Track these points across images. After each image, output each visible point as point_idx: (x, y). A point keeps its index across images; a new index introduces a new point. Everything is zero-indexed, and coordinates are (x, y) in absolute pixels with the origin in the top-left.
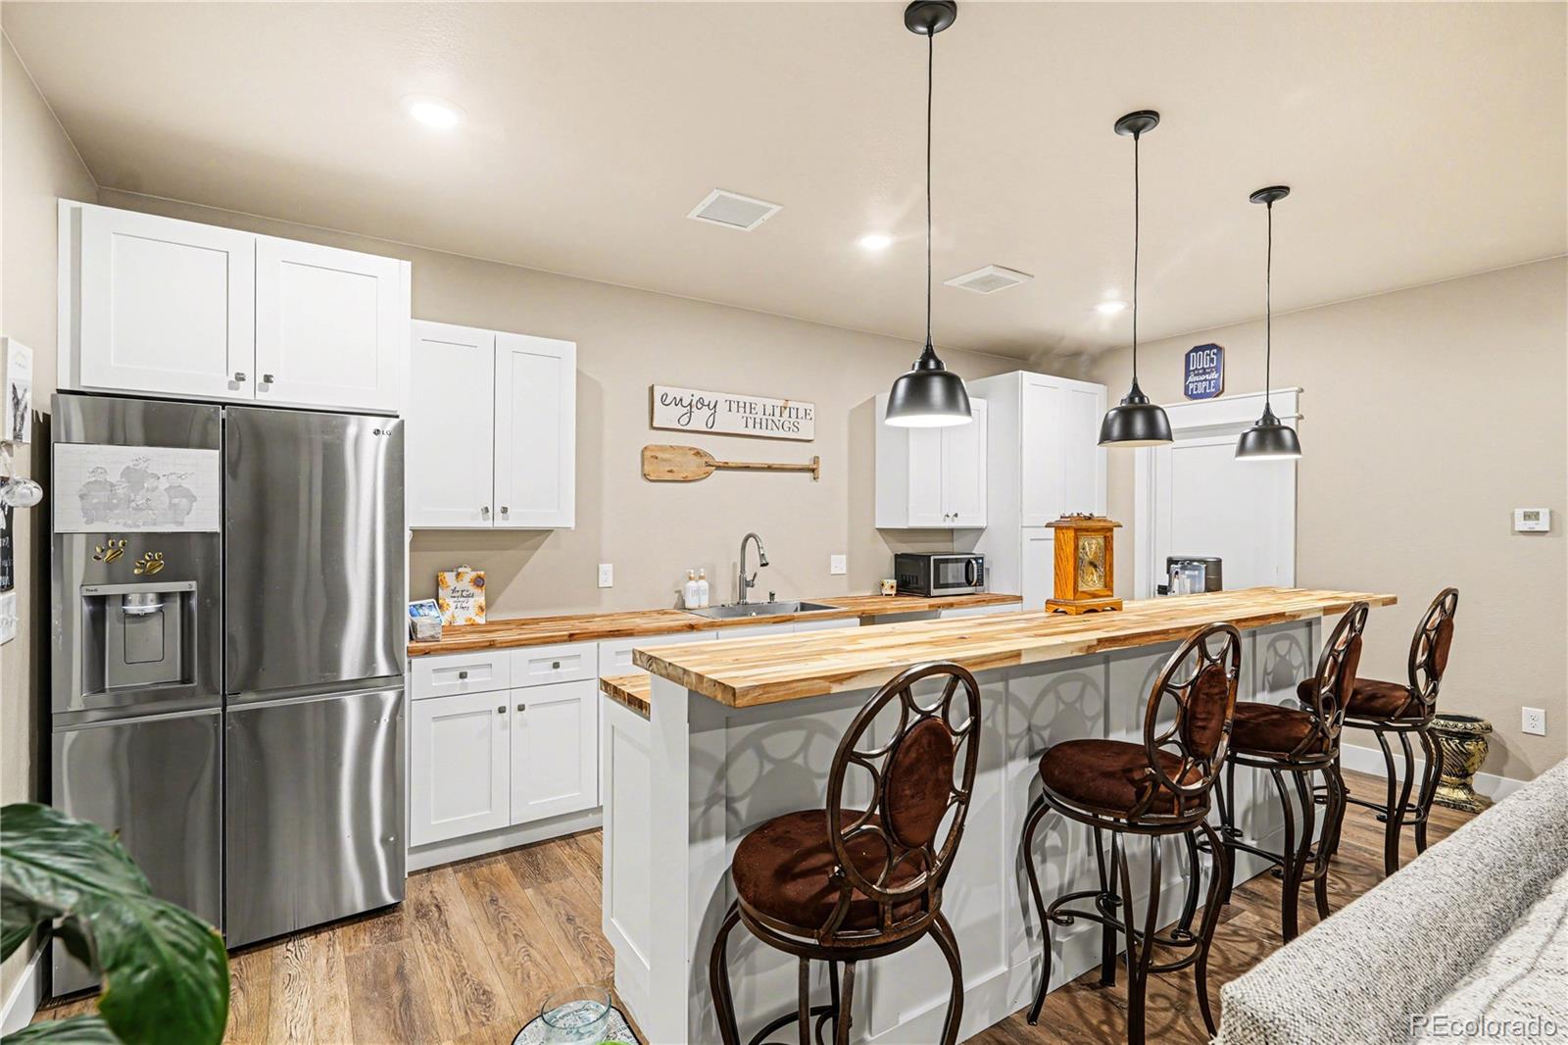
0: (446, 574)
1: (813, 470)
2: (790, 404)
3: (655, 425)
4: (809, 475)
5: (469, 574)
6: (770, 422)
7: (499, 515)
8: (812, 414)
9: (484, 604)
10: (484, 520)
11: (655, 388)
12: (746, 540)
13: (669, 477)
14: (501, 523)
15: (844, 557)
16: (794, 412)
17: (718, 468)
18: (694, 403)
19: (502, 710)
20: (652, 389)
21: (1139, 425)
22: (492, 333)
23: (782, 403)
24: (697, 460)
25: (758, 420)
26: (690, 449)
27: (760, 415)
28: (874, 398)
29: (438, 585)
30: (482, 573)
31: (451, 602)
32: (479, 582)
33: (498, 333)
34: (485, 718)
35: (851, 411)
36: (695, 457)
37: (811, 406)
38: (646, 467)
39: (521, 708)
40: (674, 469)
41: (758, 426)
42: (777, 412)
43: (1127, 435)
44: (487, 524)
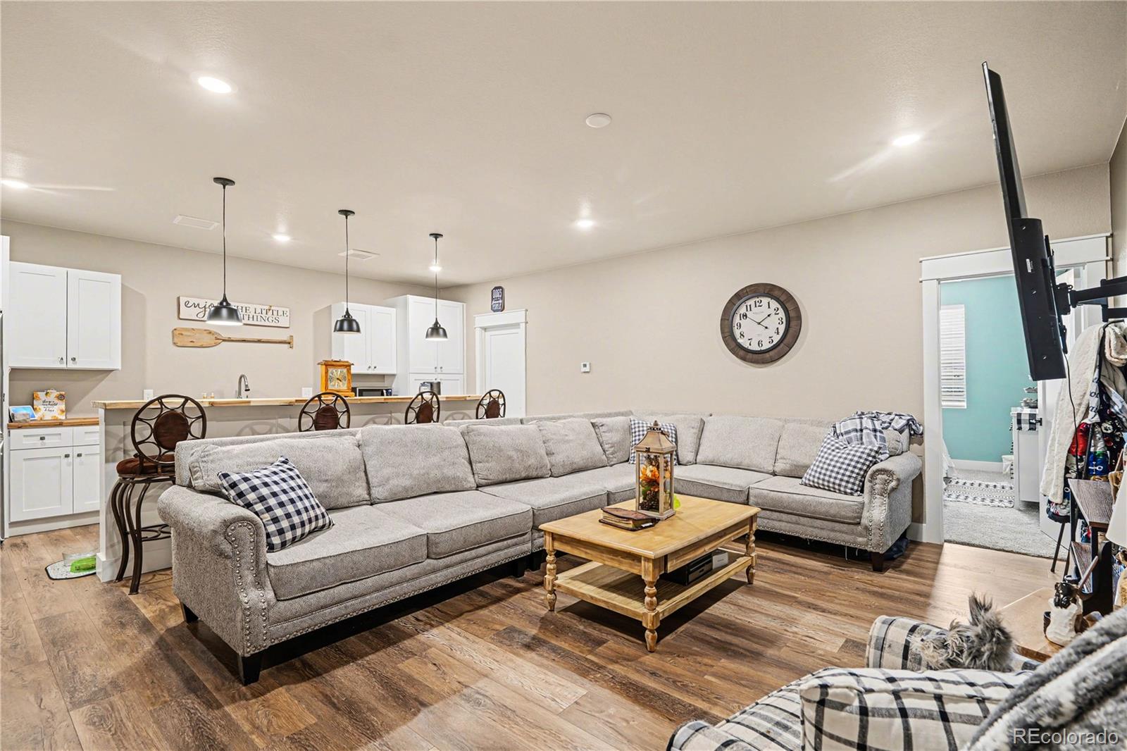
0: (39, 393)
1: (289, 343)
2: (272, 308)
3: (181, 317)
4: (287, 346)
5: (54, 394)
6: (259, 317)
7: (70, 362)
8: (288, 314)
9: (64, 409)
10: (61, 363)
11: (181, 298)
12: (241, 378)
13: (192, 344)
14: (71, 365)
15: (311, 389)
16: (275, 313)
17: (224, 340)
18: (207, 306)
19: (67, 456)
20: (179, 298)
21: (346, 325)
22: (65, 269)
23: (267, 307)
24: (210, 336)
25: (251, 316)
26: (205, 330)
27: (253, 313)
28: (330, 306)
29: (33, 399)
30: (63, 393)
31: (42, 407)
32: (61, 397)
33: (69, 270)
34: (57, 460)
35: (315, 313)
36: (208, 335)
37: (288, 310)
38: (175, 339)
39: (79, 455)
40: (194, 340)
41: (251, 319)
42: (264, 312)
43: (341, 329)
44: (63, 366)
